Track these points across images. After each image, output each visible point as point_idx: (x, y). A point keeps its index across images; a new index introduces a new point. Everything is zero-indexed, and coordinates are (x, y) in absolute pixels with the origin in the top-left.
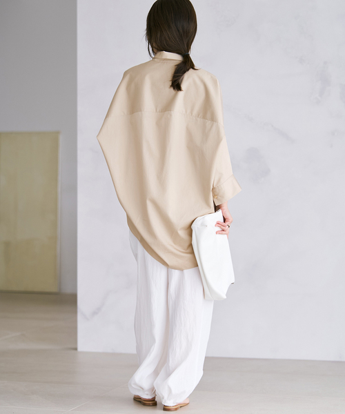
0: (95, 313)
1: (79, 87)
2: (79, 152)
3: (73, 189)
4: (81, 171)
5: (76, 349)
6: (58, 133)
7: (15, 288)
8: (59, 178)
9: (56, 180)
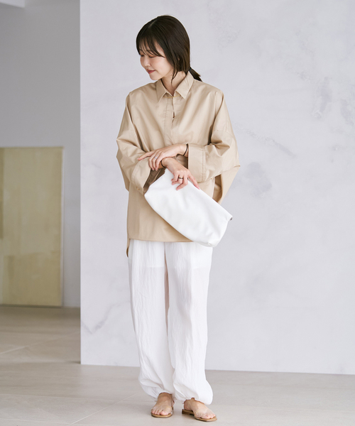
0: (98, 327)
2: (82, 167)
5: (79, 362)
6: (61, 148)
8: (63, 193)
9: (59, 194)
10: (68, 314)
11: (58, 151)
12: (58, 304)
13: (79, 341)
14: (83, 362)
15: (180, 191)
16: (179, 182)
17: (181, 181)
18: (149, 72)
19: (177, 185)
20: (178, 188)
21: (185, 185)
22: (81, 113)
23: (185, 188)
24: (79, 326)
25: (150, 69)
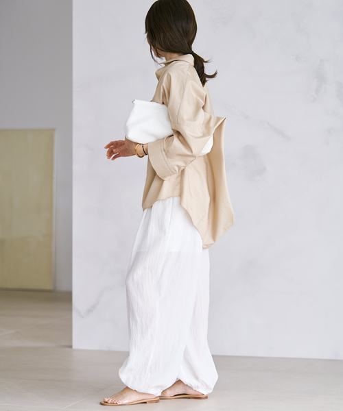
0: (90, 311)
1: (75, 85)
2: (75, 150)
3: (68, 186)
4: (76, 168)
5: (71, 347)
6: (53, 130)
7: (10, 286)
8: (54, 176)
10: (60, 298)
11: (50, 133)
13: (70, 326)
14: (74, 347)
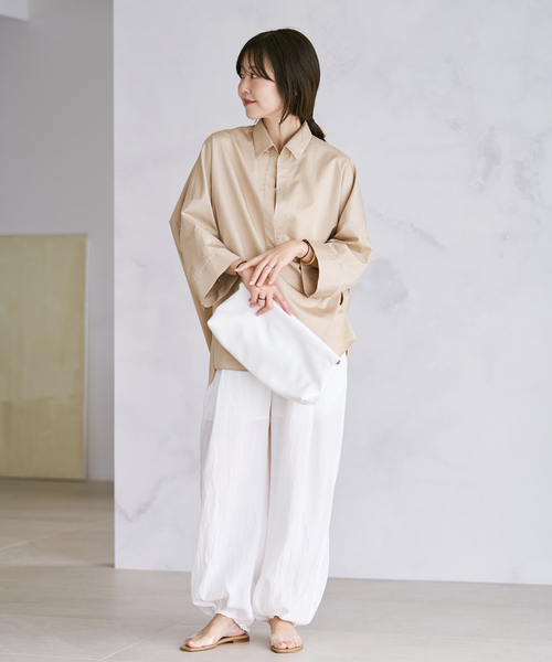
0: (141, 511)
2: (116, 265)
5: (113, 566)
6: (85, 236)
8: (87, 305)
9: (82, 308)
10: (95, 491)
11: (79, 241)
12: (79, 475)
13: (112, 533)
14: (118, 565)
15: (261, 317)
16: (260, 305)
17: (262, 303)
18: (246, 102)
19: (257, 308)
20: (258, 313)
21: (269, 309)
22: (117, 183)
23: (269, 314)
24: (112, 509)
25: (249, 98)
